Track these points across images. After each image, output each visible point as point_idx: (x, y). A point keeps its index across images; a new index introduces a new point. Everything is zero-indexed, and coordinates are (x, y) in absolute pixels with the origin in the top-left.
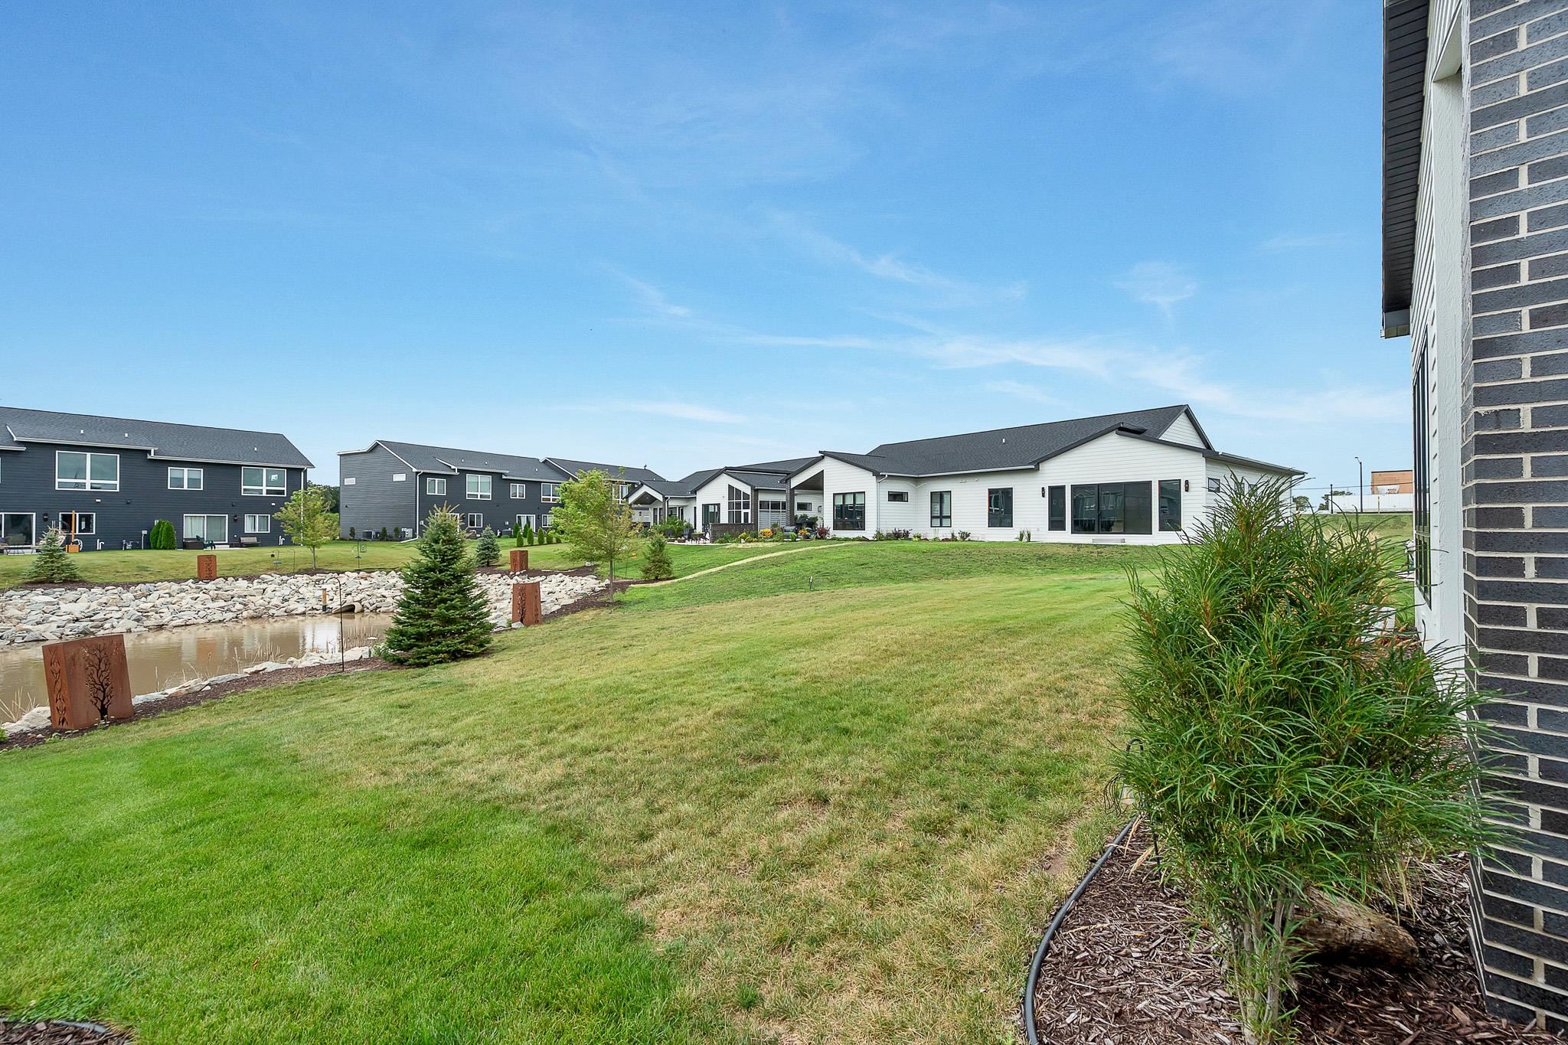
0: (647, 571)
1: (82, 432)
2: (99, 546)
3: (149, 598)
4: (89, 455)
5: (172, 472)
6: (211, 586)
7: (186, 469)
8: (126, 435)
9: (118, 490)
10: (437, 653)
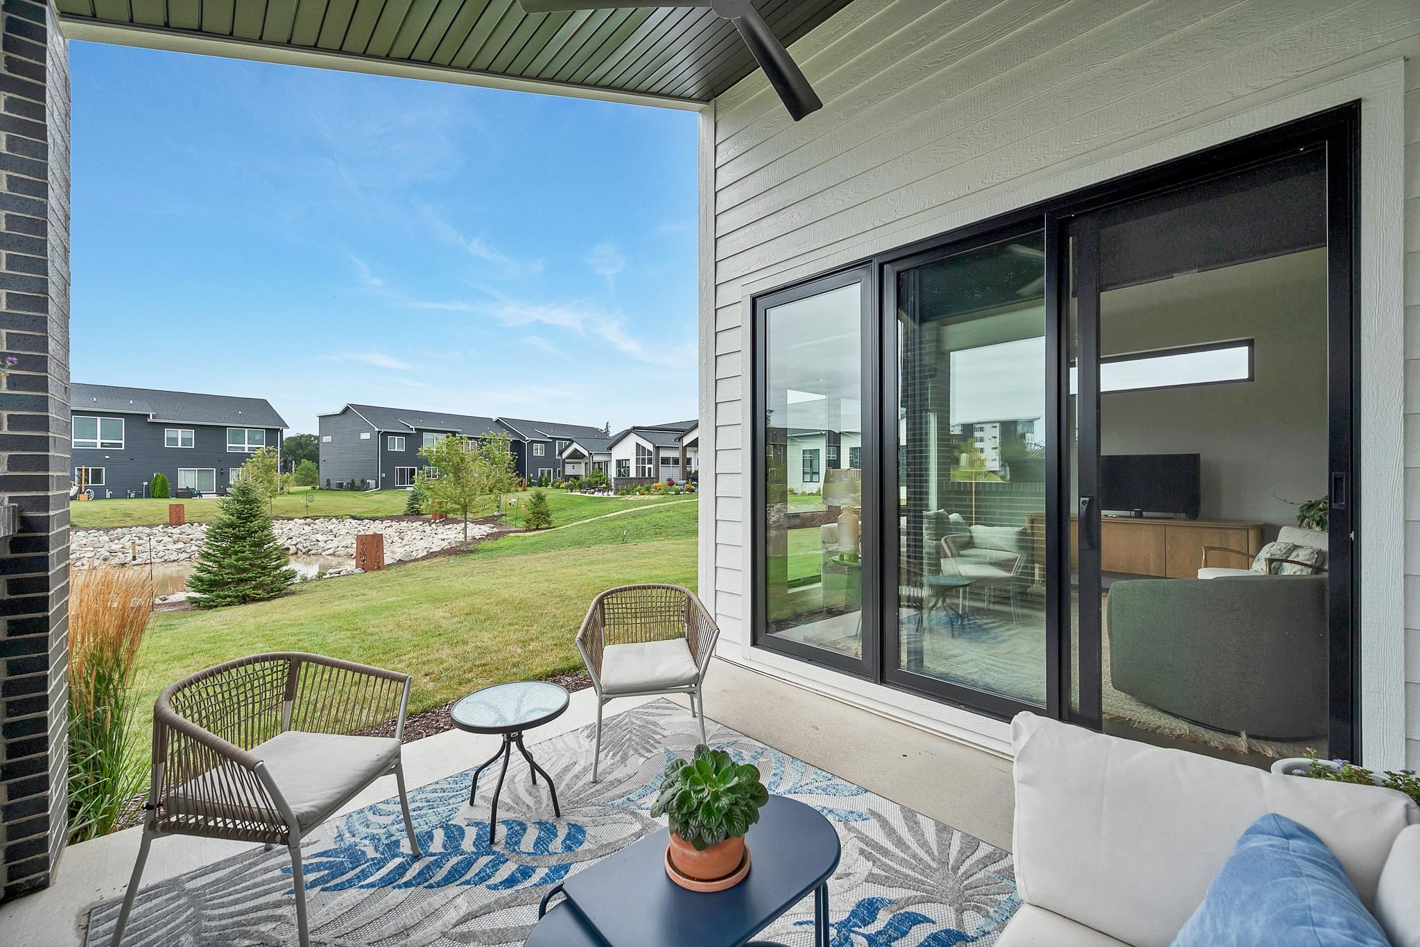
0: (528, 521)
1: (95, 399)
2: (108, 494)
3: (122, 540)
4: (99, 419)
5: (168, 433)
6: (177, 530)
7: (180, 430)
8: (131, 402)
9: (123, 448)
10: (225, 597)
